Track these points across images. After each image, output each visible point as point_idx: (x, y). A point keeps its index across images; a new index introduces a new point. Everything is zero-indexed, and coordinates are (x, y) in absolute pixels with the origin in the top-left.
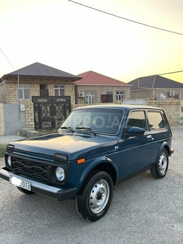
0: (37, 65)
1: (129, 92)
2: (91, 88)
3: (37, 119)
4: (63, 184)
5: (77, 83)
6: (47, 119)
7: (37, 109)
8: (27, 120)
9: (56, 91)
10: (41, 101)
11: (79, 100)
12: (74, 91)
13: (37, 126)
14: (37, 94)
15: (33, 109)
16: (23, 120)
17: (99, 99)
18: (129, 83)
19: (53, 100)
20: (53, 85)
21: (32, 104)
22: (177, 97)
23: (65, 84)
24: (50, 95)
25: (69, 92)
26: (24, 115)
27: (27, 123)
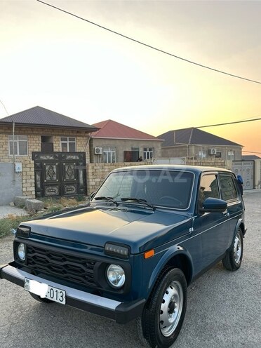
0: (37, 110)
1: (160, 148)
2: (112, 143)
3: (39, 183)
4: (122, 292)
5: (93, 135)
6: (53, 184)
7: (40, 169)
8: (24, 185)
9: (64, 145)
10: (45, 158)
11: (94, 158)
12: (88, 146)
13: (39, 193)
14: (38, 149)
15: (33, 169)
16: (18, 185)
17: (122, 157)
18: (159, 137)
19: (61, 157)
20: (60, 138)
21: (32, 162)
22: (219, 156)
23: (76, 136)
24: (55, 150)
25: (81, 146)
26: (20, 178)
27: (24, 189)
